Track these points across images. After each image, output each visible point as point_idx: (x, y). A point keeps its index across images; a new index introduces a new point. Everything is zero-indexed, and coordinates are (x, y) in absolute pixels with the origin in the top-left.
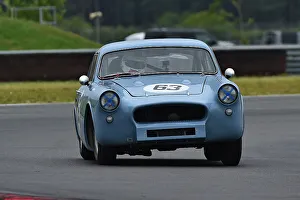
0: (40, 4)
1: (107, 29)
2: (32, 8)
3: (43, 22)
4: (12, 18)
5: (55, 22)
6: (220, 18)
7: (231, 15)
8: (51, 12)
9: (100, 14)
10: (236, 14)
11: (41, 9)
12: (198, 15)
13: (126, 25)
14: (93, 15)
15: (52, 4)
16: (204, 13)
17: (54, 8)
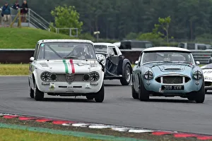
1: (101, 39)
2: (66, 28)
4: (56, 33)
6: (157, 36)
7: (163, 35)
9: (99, 32)
10: (165, 34)
11: (71, 29)
12: (146, 34)
13: (110, 38)
14: (95, 33)
16: (150, 34)
17: (77, 29)
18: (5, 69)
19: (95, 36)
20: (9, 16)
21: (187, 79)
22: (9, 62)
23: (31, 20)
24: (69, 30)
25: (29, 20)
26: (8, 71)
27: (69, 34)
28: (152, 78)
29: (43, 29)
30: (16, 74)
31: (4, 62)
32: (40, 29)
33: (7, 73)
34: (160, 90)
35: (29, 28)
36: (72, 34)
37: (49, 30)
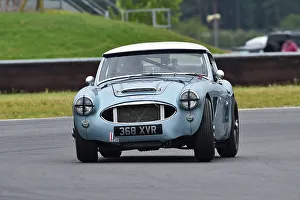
0: (153, 6)
3: (155, 25)
4: (122, 21)
5: (169, 26)
8: (166, 14)
9: (218, 16)
11: (154, 11)
14: (210, 18)
15: (166, 6)
17: (168, 10)
18: (9, 105)
19: (210, 25)
21: (170, 110)
22: (19, 90)
24: (150, 14)
26: (16, 108)
27: (151, 24)
28: (93, 112)
29: (94, 13)
30: (34, 114)
31: (7, 90)
32: (85, 15)
33: (15, 115)
34: (112, 138)
35: (62, 12)
36: (160, 22)
37: (107, 13)
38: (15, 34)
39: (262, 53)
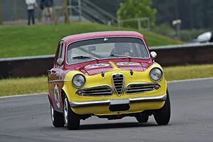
20: (51, 9)
23: (83, 11)
25: (80, 12)
35: (81, 23)
37: (109, 23)
38: (52, 38)
39: (208, 44)
